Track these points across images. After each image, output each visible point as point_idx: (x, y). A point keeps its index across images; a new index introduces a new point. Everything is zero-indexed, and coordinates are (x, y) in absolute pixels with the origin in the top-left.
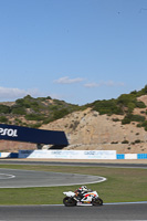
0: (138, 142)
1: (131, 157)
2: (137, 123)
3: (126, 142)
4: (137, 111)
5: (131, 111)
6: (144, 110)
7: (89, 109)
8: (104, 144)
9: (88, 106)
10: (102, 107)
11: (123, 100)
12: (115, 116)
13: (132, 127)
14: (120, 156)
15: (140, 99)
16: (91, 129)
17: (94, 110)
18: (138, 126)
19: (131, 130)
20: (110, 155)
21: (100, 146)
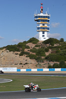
0: (26, 64)
1: (23, 70)
2: (26, 55)
3: (21, 64)
4: (26, 50)
5: (23, 50)
6: (29, 49)
7: (5, 49)
8: (11, 65)
9: (4, 48)
10: (10, 48)
11: (20, 45)
12: (16, 52)
13: (24, 57)
14: (18, 70)
15: (27, 45)
16: (6, 58)
17: (7, 49)
18: (27, 57)
19: (24, 58)
20: (14, 70)
21: (10, 66)
